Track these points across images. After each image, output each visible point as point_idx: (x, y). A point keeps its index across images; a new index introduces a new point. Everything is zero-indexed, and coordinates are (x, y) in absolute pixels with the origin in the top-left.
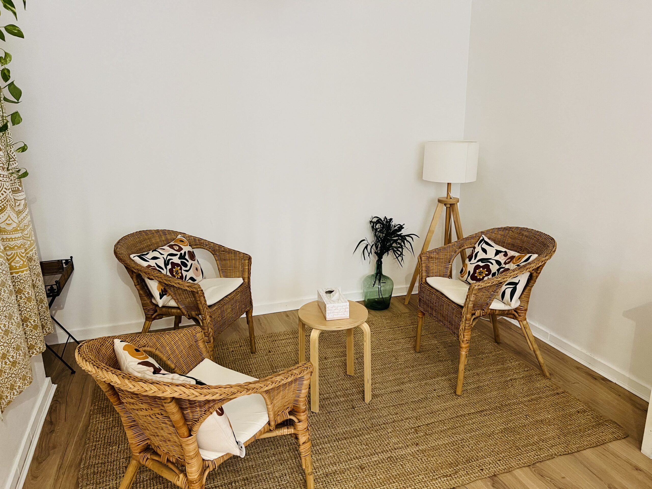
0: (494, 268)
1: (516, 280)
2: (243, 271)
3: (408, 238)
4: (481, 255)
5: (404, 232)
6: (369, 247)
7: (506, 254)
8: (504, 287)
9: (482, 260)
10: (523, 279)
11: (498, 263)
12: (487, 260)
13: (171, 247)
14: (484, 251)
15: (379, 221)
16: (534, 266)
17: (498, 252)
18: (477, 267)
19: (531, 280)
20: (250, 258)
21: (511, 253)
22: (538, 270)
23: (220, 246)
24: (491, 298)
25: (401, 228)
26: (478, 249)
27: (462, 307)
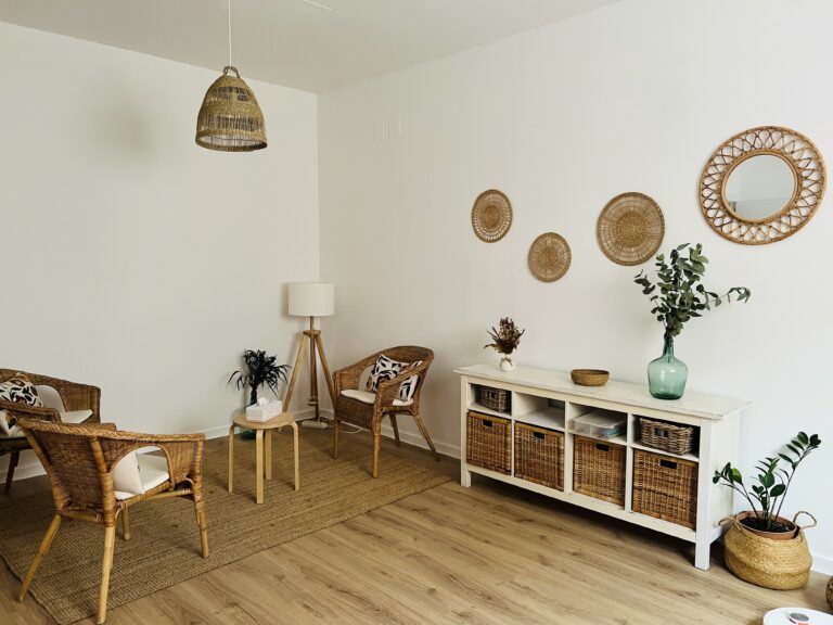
0: (392, 376)
1: (408, 381)
2: (92, 404)
3: (282, 370)
4: (382, 369)
5: (277, 363)
6: (243, 379)
7: (400, 366)
8: (401, 387)
9: (382, 372)
10: (414, 380)
11: (395, 372)
12: (387, 372)
13: (13, 382)
14: (384, 365)
15: (252, 354)
16: (421, 369)
17: (394, 365)
18: (380, 378)
19: (419, 381)
20: (99, 390)
21: (403, 364)
22: (424, 371)
23: (64, 382)
24: (393, 397)
25: (273, 359)
26: (379, 364)
27: (372, 405)
